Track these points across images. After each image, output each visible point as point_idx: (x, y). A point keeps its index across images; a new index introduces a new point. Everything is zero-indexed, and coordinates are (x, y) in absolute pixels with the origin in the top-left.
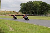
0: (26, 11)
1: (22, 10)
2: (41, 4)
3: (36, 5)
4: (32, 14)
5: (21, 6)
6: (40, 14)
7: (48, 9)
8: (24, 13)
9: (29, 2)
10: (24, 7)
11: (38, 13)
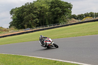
0: (24, 24)
1: (15, 22)
2: (50, 4)
3: (41, 8)
4: (37, 26)
5: (11, 14)
6: (52, 23)
7: (65, 11)
8: (21, 28)
9: (26, 5)
10: (18, 17)
11: (47, 23)
